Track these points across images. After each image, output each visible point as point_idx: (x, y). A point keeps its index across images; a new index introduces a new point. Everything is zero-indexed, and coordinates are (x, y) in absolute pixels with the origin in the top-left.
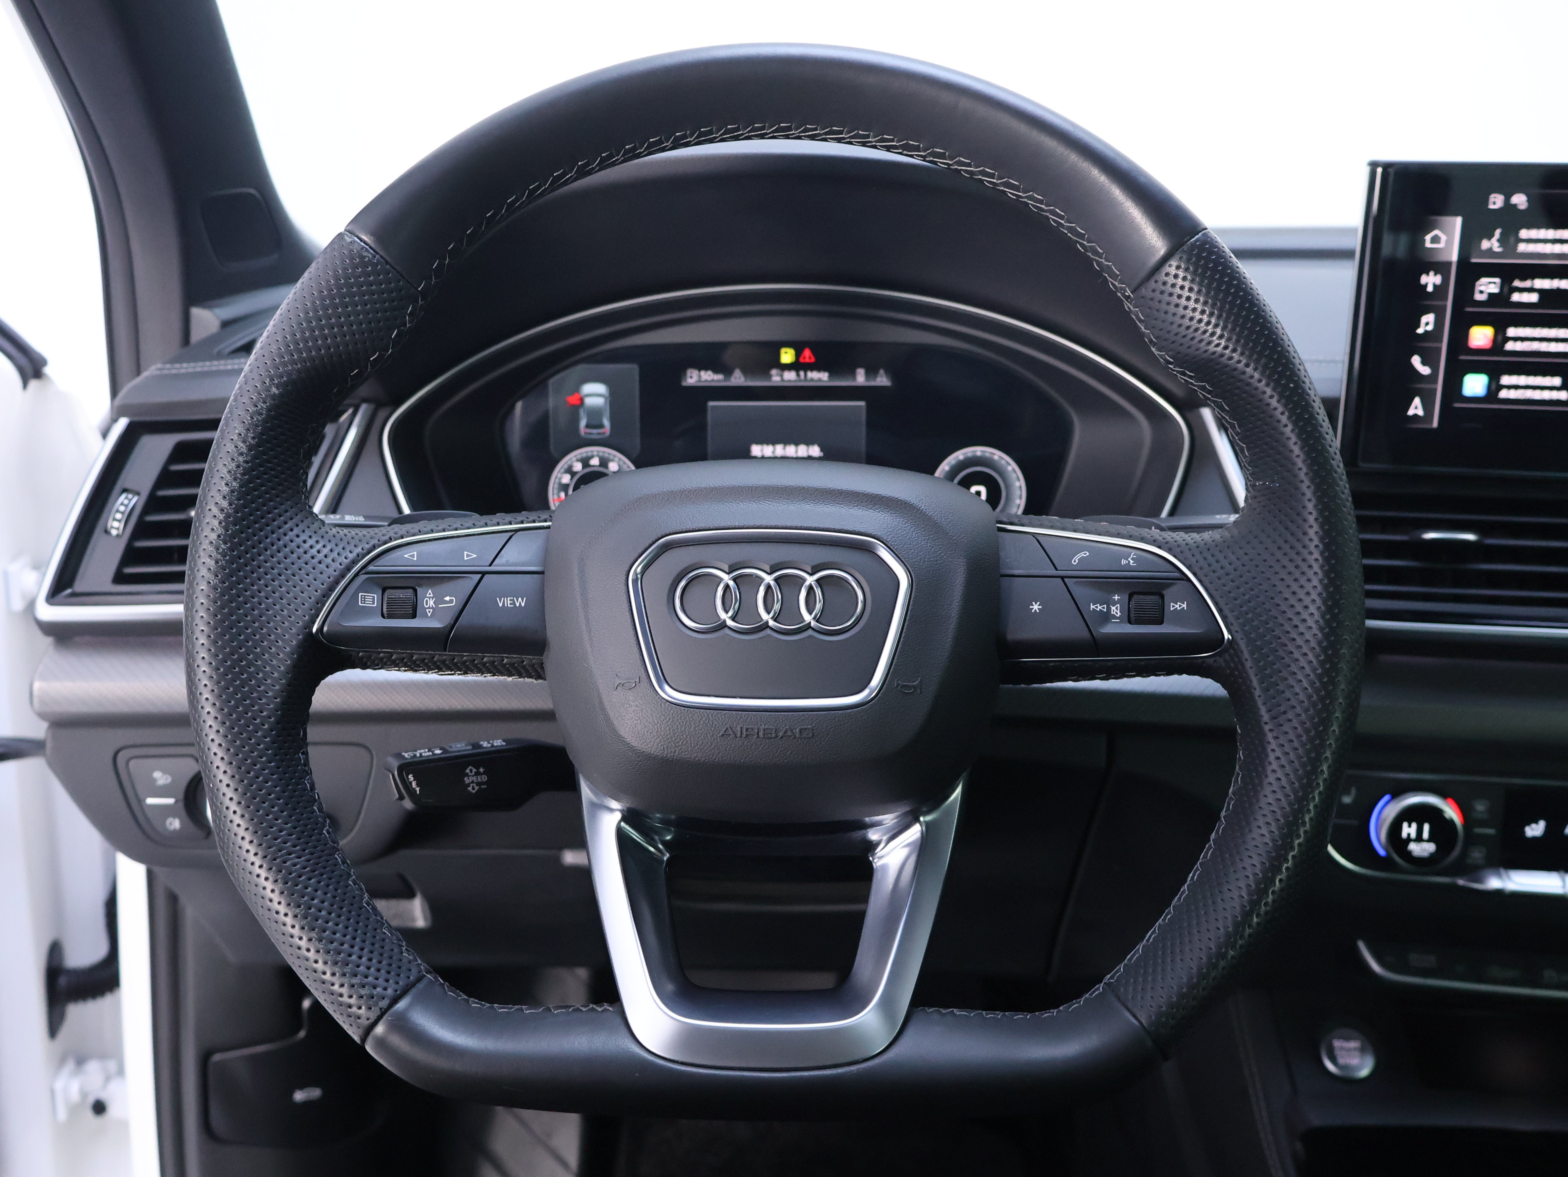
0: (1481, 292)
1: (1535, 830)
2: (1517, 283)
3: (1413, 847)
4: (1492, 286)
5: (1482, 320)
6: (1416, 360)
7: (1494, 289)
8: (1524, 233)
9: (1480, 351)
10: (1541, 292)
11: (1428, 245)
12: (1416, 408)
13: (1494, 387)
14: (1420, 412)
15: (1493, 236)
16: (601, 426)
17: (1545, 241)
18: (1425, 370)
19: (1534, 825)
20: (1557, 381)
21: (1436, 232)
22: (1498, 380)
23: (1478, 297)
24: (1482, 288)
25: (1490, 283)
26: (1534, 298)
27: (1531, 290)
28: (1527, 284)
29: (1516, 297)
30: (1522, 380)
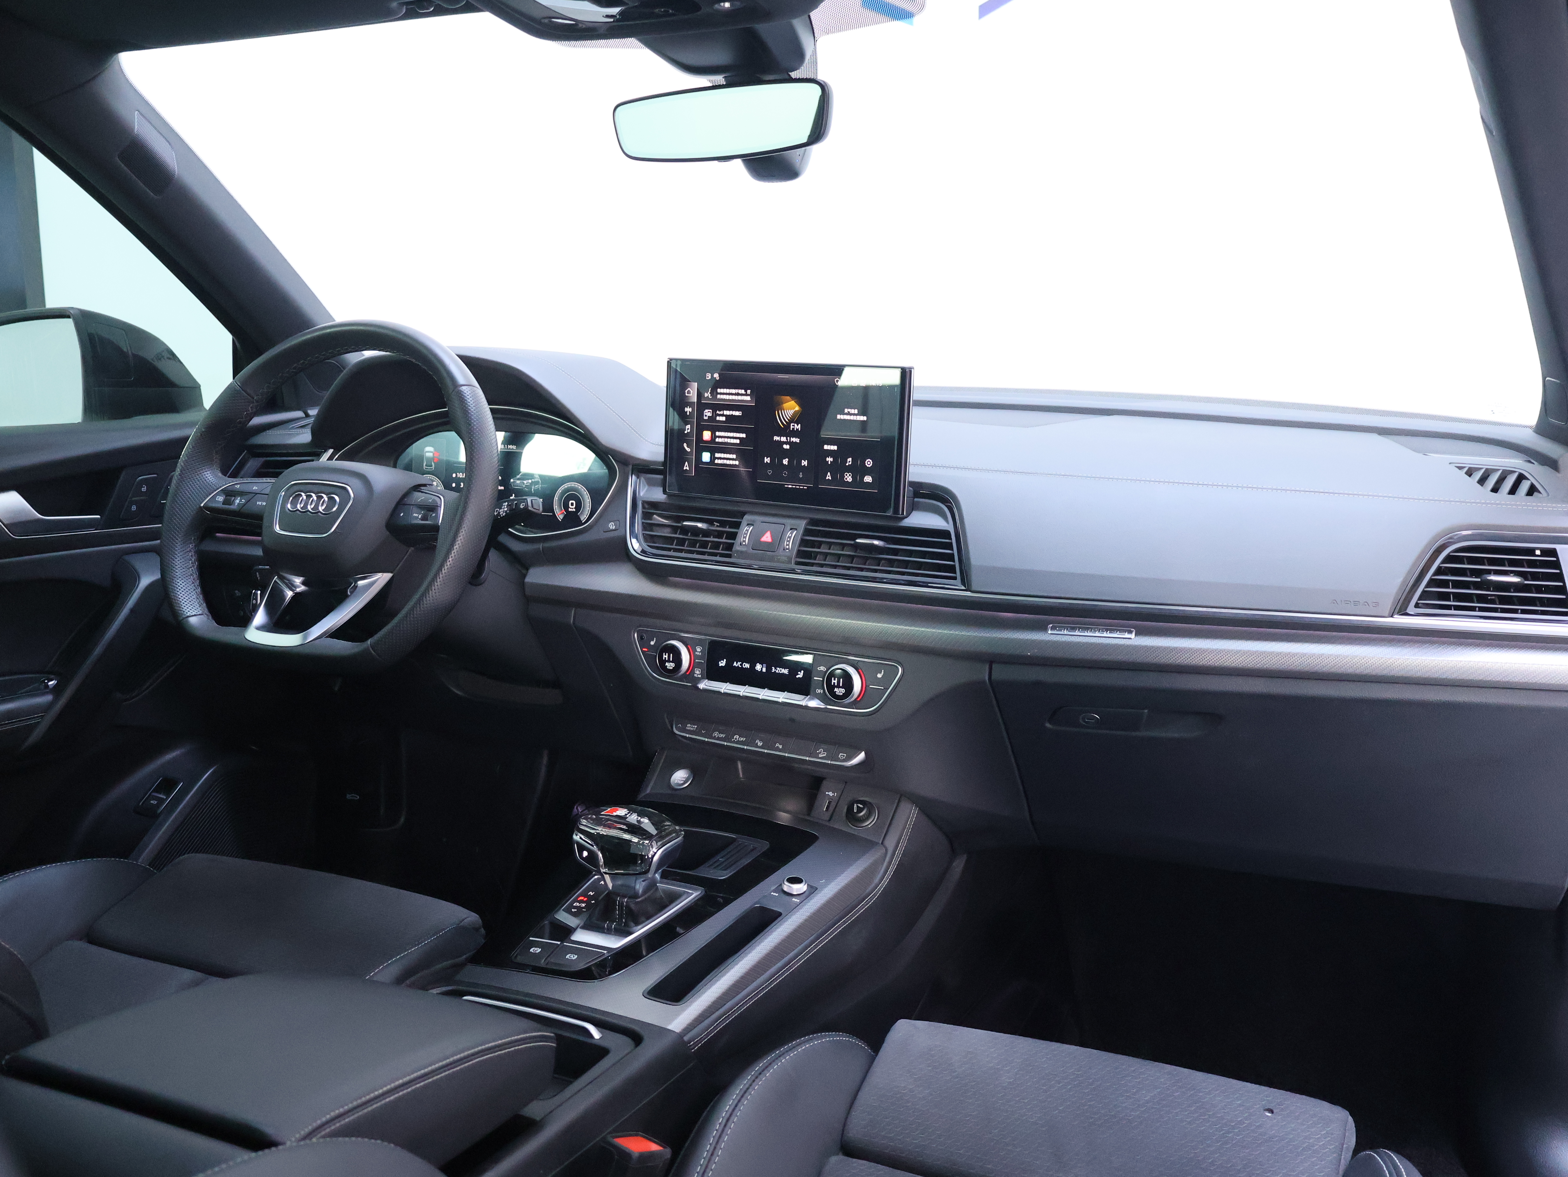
0: (706, 416)
1: (722, 663)
2: (718, 412)
3: (667, 664)
4: (709, 413)
5: (707, 428)
6: (685, 445)
7: (710, 414)
8: (719, 390)
9: (706, 442)
10: (726, 416)
11: (687, 395)
12: (686, 467)
13: (713, 458)
14: (688, 469)
15: (709, 391)
16: (432, 466)
17: (726, 394)
18: (688, 450)
19: (722, 661)
20: (734, 456)
21: (689, 389)
22: (714, 455)
23: (706, 418)
24: (706, 414)
25: (709, 412)
26: (723, 419)
27: (723, 415)
28: (721, 413)
29: (718, 418)
30: (722, 455)
